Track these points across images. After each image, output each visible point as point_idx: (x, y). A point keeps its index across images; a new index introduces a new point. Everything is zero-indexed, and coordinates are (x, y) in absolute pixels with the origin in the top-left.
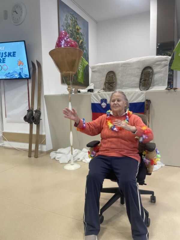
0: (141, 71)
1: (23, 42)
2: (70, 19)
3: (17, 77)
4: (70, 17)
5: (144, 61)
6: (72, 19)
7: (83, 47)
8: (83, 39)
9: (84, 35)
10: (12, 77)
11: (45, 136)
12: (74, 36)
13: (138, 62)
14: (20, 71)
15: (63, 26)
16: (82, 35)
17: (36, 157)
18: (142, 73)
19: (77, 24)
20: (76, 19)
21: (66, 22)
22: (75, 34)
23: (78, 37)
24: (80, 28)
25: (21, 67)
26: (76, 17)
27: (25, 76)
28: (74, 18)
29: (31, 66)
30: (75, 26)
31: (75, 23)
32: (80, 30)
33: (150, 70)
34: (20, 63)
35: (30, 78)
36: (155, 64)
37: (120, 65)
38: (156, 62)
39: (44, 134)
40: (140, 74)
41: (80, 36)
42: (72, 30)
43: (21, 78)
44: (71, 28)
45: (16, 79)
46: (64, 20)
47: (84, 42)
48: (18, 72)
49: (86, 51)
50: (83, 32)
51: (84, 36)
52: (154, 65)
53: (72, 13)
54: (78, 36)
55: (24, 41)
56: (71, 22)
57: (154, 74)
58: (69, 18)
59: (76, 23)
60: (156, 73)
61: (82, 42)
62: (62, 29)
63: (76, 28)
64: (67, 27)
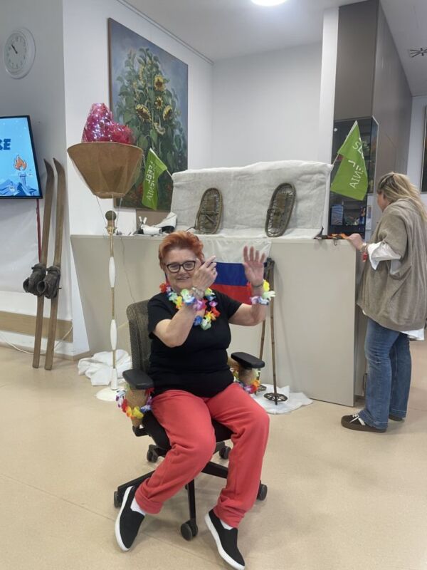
0: (272, 193)
1: (26, 119)
2: (140, 62)
3: (15, 194)
4: (141, 56)
5: (279, 170)
6: (145, 60)
7: (174, 123)
8: (174, 105)
9: (176, 96)
10: (4, 192)
11: (71, 323)
12: (150, 99)
13: (268, 171)
14: (20, 180)
15: (119, 79)
16: (169, 95)
17: (49, 368)
18: (274, 197)
19: (158, 72)
20: (156, 59)
21: (128, 69)
22: (151, 93)
23: (159, 102)
24: (166, 81)
25: (23, 173)
26: (154, 55)
27: (31, 193)
28: (151, 59)
29: (44, 170)
30: (151, 77)
31: (152, 69)
32: (166, 84)
33: (289, 192)
34: (20, 164)
35: (41, 196)
36: (300, 179)
37: (233, 175)
38: (302, 175)
39: (68, 318)
40: (270, 198)
41: (165, 97)
42: (145, 86)
43: (21, 196)
44: (141, 83)
45: (12, 197)
46: (124, 64)
47: (175, 110)
48: (16, 183)
49: (181, 131)
50: (173, 90)
51: (177, 98)
52: (298, 182)
53: (145, 48)
54: (160, 99)
55: (28, 117)
56: (141, 70)
57: (297, 201)
58: (136, 60)
59: (154, 70)
60: (300, 200)
61: (170, 112)
62: (118, 86)
63: (156, 80)
64: (131, 82)
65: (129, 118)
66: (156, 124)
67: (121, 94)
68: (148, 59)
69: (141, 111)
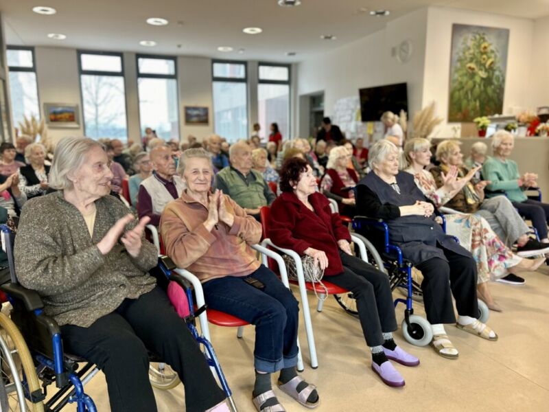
4: (473, 37)
6: (475, 38)
7: (495, 68)
8: (496, 57)
12: (477, 59)
16: (492, 52)
19: (484, 41)
20: (484, 34)
21: (463, 46)
22: (478, 56)
23: (484, 59)
26: (482, 32)
28: (479, 35)
30: (479, 46)
31: (480, 41)
32: (490, 47)
41: (489, 55)
42: (474, 52)
44: (471, 51)
46: (461, 45)
47: (496, 60)
50: (495, 48)
51: (498, 52)
53: (476, 31)
54: (485, 56)
58: (469, 40)
59: (482, 41)
61: (492, 63)
62: (456, 57)
63: (483, 46)
64: (464, 53)
65: (461, 73)
66: (480, 72)
67: (458, 61)
68: (478, 37)
69: (470, 68)
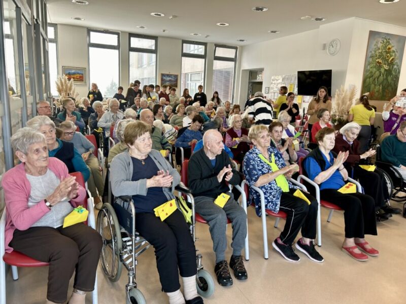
2: (381, 43)
6: (384, 41)
7: (394, 63)
9: (397, 52)
16: (394, 52)
28: (386, 40)
30: (386, 47)
32: (392, 48)
41: (391, 53)
42: (382, 52)
47: (396, 57)
49: (397, 66)
50: (396, 49)
54: (389, 55)
56: (381, 46)
59: (387, 44)
61: (393, 59)
62: (370, 54)
63: (388, 47)
64: (375, 52)
65: (372, 65)
66: (384, 66)
67: (371, 57)
69: (378, 62)
